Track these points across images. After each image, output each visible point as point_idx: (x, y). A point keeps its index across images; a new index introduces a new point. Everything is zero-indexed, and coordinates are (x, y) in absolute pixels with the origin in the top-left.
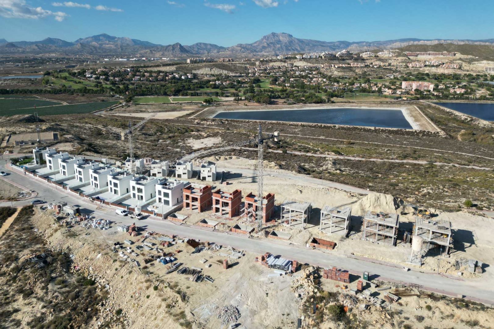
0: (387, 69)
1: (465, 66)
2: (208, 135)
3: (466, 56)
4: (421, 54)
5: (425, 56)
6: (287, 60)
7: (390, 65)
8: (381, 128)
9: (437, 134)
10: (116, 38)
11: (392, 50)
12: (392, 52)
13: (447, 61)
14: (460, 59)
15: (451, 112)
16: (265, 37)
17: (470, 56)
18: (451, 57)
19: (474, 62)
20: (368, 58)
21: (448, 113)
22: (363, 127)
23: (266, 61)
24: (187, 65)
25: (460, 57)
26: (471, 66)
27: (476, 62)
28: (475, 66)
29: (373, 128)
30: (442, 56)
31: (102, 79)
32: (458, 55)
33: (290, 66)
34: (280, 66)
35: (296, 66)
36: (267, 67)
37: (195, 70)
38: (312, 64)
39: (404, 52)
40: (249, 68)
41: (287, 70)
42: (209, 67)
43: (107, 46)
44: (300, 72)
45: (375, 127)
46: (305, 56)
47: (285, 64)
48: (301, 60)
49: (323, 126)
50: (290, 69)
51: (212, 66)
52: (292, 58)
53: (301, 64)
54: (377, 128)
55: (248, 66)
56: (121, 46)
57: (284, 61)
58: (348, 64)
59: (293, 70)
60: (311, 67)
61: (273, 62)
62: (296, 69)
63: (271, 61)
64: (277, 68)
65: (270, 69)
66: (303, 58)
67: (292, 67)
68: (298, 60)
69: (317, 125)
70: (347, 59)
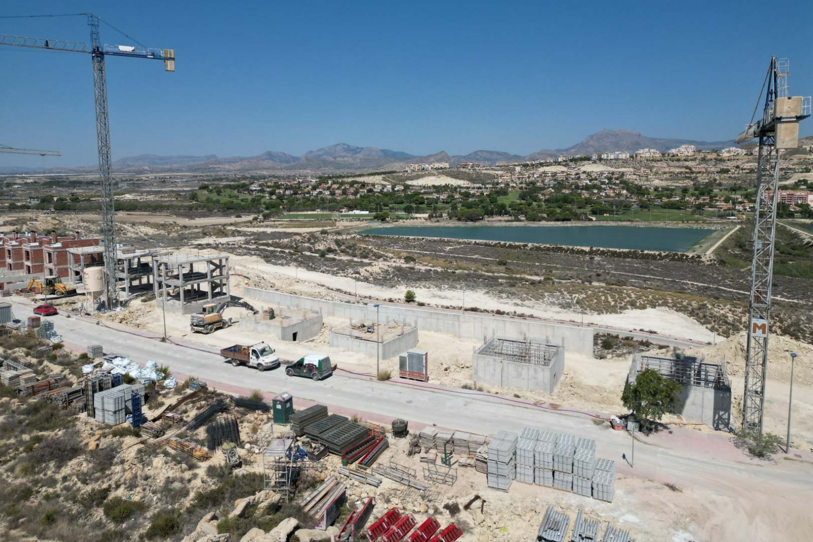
6: (570, 163)
16: (592, 137)
20: (732, 158)
22: (571, 247)
23: (533, 165)
29: (587, 249)
33: (573, 172)
34: (554, 174)
35: (584, 172)
36: (533, 174)
37: (412, 180)
38: (616, 168)
39: (804, 147)
40: (501, 176)
41: (566, 178)
42: (434, 175)
43: (342, 159)
44: (588, 182)
45: (591, 248)
46: (604, 156)
47: (564, 169)
48: (595, 162)
49: (508, 244)
50: (573, 177)
51: (440, 173)
52: (581, 159)
53: (595, 168)
54: (594, 249)
55: (500, 173)
56: (360, 159)
57: (564, 165)
58: (687, 167)
59: (579, 178)
60: (613, 173)
61: (546, 166)
62: (583, 176)
63: (542, 165)
64: (550, 175)
65: (537, 177)
66: (600, 159)
67: (577, 174)
68: (591, 162)
69: (499, 243)
70: (685, 160)
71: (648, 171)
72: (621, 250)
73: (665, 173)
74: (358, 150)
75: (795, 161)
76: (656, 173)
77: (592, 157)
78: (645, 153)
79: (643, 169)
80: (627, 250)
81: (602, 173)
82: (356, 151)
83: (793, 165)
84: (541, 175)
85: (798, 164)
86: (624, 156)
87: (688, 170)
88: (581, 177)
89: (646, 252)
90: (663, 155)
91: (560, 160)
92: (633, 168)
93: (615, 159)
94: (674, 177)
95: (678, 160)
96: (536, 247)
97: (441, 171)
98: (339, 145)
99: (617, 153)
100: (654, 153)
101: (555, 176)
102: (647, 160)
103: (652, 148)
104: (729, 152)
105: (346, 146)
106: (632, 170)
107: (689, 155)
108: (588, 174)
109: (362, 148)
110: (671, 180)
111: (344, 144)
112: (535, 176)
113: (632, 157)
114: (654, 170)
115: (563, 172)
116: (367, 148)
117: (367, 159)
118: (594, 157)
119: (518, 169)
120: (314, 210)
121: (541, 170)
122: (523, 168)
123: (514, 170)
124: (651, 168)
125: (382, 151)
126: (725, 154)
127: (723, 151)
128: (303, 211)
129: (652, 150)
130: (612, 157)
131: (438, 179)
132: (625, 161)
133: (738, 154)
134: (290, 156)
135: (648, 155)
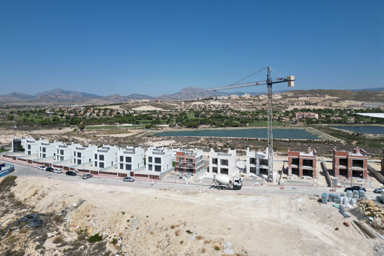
0: (279, 106)
1: (335, 104)
2: (162, 139)
3: (333, 97)
4: (301, 96)
5: (304, 98)
6: (205, 101)
7: (280, 103)
8: (294, 140)
9: (339, 143)
10: (68, 91)
11: (280, 94)
12: (280, 95)
13: (320, 101)
14: (329, 99)
15: (340, 130)
16: (184, 89)
17: (336, 98)
18: (323, 99)
19: (340, 101)
20: (264, 99)
21: (337, 131)
22: (280, 139)
23: (189, 101)
24: (128, 105)
25: (329, 98)
26: (338, 104)
27: (341, 101)
28: (341, 104)
29: (288, 140)
30: (316, 98)
31: (59, 115)
32: (327, 97)
33: (207, 105)
34: (200, 105)
35: (212, 105)
36: (190, 105)
37: (135, 108)
38: (224, 103)
39: (288, 95)
40: (176, 106)
41: (205, 108)
42: (146, 105)
43: (61, 97)
44: (215, 109)
45: (289, 139)
46: (218, 98)
47: (203, 103)
48: (215, 100)
49: (248, 139)
50: (208, 107)
51: (148, 105)
52: (209, 99)
53: (217, 103)
54: (291, 140)
55: (175, 105)
56: (72, 97)
57: (202, 102)
58: (251, 103)
59: (210, 107)
60: (224, 105)
61: (195, 102)
62: (212, 107)
63: (193, 101)
64: (197, 106)
65: (192, 107)
66: (217, 99)
67: (209, 106)
68: (213, 100)
69: (243, 138)
70: (249, 100)
71: (237, 104)
72: (304, 140)
73: (244, 105)
74: (68, 93)
75: (287, 101)
76: (241, 105)
77: (213, 98)
78: (234, 97)
79: (235, 104)
80: (306, 140)
81: (219, 105)
82: (67, 93)
83: (287, 102)
84: (194, 106)
85: (289, 102)
86: (226, 98)
87: (251, 104)
88: (211, 107)
89: (315, 140)
90: (240, 98)
91: (200, 99)
92: (231, 103)
93: (222, 99)
94: (247, 107)
95: (246, 100)
96: (263, 140)
97: (148, 103)
98: (57, 89)
99: (223, 96)
100: (237, 97)
101: (200, 106)
102: (235, 100)
103: (236, 95)
104: (262, 97)
105: (61, 90)
106: (230, 104)
107: (249, 98)
108: (214, 106)
109: (71, 92)
110: (248, 108)
111: (60, 89)
112: (191, 106)
113: (229, 98)
114: (239, 104)
115: (203, 105)
116: (74, 91)
117: (76, 97)
118: (214, 98)
119: (183, 103)
120: (101, 124)
121: (193, 103)
122: (185, 103)
123: (181, 103)
124: (238, 103)
125: (82, 93)
126: (261, 98)
127: (260, 96)
128: (94, 125)
129: (236, 96)
130: (221, 98)
131: (147, 107)
132: (227, 100)
133: (266, 98)
134: (27, 95)
135: (235, 97)
